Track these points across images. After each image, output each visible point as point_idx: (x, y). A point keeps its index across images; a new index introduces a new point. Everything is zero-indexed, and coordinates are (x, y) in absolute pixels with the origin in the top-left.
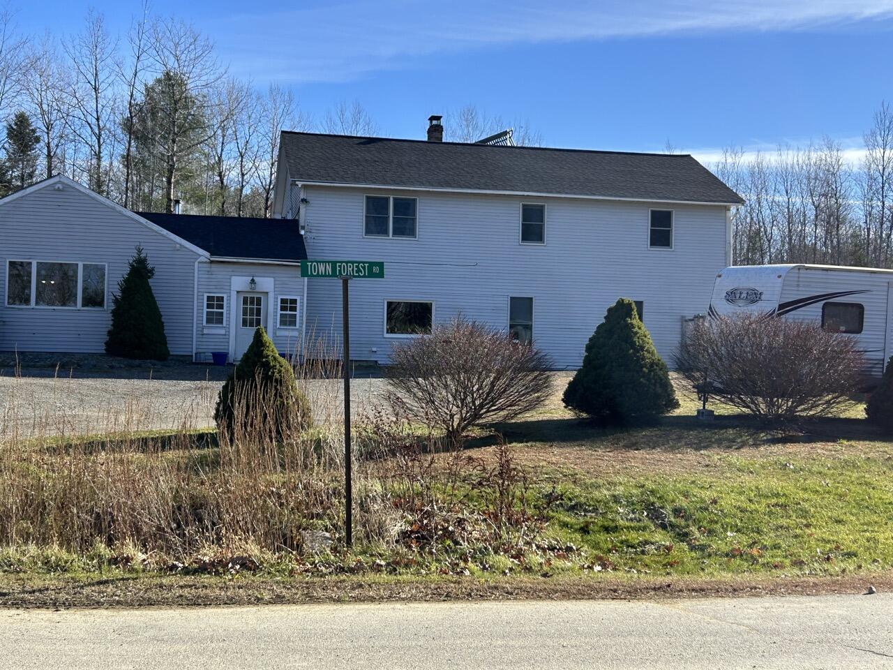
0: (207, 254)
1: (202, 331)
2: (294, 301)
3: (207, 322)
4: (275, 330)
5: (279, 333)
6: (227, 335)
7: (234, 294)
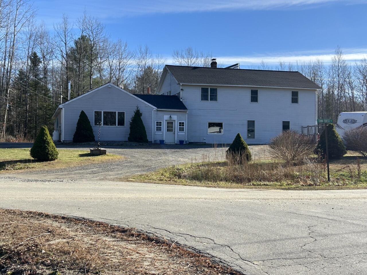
0: (156, 108)
1: (155, 133)
2: (183, 123)
3: (157, 130)
4: (178, 132)
5: (179, 134)
6: (163, 134)
7: (165, 121)
